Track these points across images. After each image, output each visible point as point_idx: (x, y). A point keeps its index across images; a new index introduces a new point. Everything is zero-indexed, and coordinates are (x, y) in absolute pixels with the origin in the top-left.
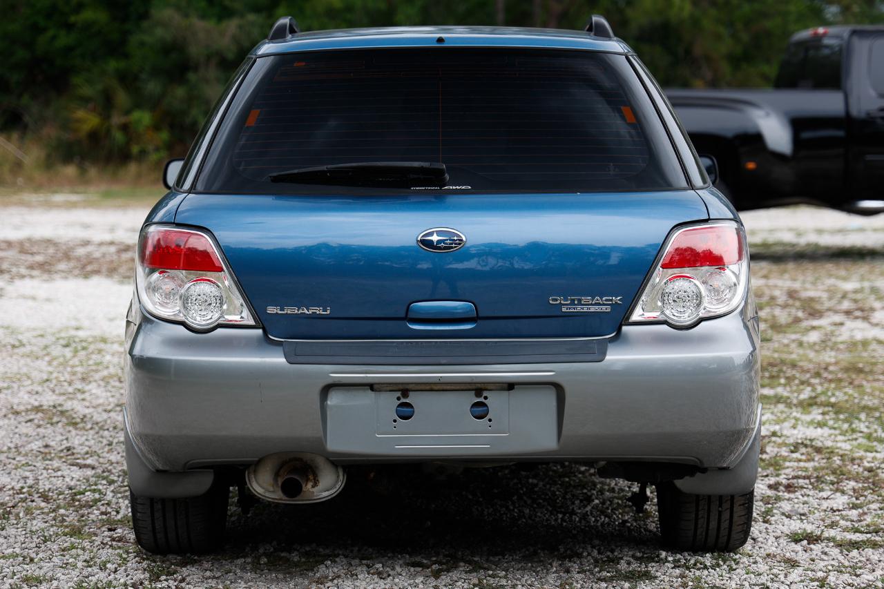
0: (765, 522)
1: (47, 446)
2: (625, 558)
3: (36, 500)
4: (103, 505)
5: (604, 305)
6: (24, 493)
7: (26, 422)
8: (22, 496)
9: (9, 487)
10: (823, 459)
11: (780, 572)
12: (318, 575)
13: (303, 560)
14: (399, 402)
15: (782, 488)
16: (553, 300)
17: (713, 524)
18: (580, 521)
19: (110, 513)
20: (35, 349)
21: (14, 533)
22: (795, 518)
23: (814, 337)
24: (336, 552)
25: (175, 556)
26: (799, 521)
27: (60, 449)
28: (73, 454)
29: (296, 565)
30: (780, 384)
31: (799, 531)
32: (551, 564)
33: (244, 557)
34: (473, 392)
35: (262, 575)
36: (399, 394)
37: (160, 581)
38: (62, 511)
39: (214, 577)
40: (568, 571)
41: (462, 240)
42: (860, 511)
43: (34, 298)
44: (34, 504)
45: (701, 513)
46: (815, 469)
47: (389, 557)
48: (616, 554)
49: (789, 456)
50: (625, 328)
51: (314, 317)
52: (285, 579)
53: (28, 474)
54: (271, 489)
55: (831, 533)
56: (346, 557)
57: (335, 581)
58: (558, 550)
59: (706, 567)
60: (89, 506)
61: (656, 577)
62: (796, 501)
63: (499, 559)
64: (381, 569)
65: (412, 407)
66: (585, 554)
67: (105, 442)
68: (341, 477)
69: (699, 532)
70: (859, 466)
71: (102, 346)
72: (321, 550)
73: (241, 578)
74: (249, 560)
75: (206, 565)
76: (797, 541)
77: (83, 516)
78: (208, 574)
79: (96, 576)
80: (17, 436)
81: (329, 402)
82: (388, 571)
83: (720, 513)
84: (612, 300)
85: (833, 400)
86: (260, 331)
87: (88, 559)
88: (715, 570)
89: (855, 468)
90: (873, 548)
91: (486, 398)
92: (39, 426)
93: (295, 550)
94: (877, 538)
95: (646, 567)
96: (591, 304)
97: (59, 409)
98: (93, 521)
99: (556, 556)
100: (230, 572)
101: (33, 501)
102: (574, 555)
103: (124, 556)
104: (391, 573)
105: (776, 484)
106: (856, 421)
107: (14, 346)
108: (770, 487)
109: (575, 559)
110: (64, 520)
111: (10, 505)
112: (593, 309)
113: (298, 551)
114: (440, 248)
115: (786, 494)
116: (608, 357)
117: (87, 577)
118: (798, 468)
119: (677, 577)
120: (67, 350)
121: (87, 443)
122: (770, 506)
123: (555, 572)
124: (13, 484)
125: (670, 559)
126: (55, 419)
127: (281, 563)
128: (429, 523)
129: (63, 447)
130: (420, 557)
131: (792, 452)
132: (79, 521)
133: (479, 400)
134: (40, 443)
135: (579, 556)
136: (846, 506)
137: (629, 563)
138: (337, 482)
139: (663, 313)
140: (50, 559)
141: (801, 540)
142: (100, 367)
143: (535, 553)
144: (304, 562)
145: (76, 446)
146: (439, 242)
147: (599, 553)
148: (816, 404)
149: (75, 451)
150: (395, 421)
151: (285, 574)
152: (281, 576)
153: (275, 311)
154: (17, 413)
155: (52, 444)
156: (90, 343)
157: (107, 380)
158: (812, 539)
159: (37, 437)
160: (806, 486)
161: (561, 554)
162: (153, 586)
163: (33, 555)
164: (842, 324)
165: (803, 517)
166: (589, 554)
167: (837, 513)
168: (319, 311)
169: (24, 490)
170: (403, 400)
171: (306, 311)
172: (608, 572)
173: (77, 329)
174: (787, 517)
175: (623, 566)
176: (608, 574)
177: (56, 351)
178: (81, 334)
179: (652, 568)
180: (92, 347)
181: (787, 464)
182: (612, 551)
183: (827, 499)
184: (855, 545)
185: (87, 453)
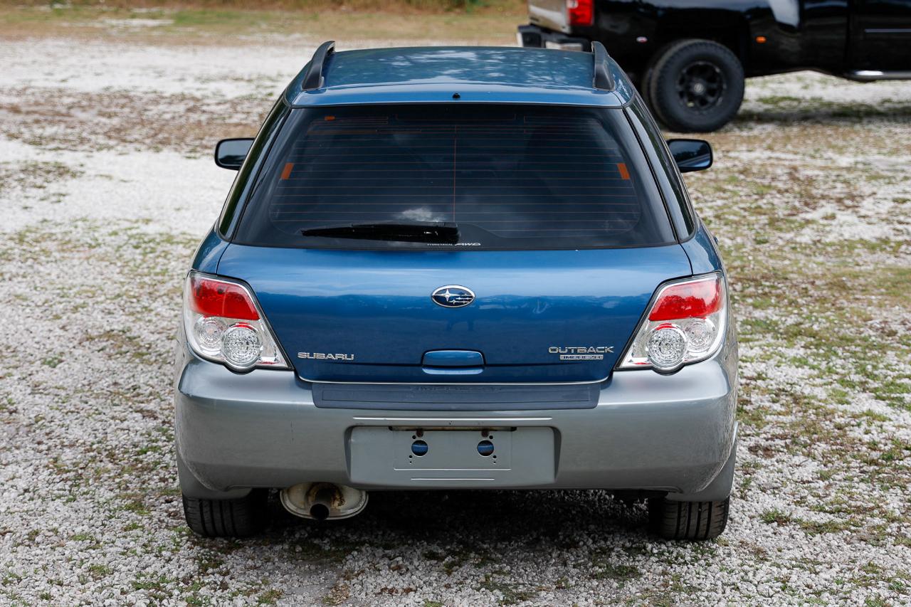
0: (742, 498)
1: (115, 384)
2: (616, 549)
3: (105, 459)
4: (162, 468)
5: (597, 353)
6: (93, 451)
7: (99, 351)
8: (92, 454)
9: (81, 441)
10: (800, 412)
11: (750, 569)
12: (345, 568)
13: (333, 548)
14: (415, 440)
15: (760, 452)
16: (552, 350)
17: (694, 522)
18: (580, 495)
19: (167, 480)
20: (109, 249)
21: (83, 506)
22: (769, 492)
23: (807, 236)
24: (363, 539)
25: (222, 539)
26: (772, 496)
27: (127, 387)
28: (138, 395)
29: (327, 555)
30: (771, 305)
31: (771, 510)
32: (550, 554)
33: (282, 542)
34: (480, 432)
35: (296, 565)
36: (414, 433)
37: (208, 575)
38: (126, 476)
39: (255, 568)
40: (565, 564)
41: (471, 297)
42: (827, 482)
43: (109, 177)
44: (102, 464)
45: (683, 513)
46: (793, 425)
47: (409, 545)
48: (609, 543)
49: (770, 407)
50: (615, 374)
51: (340, 362)
52: (316, 572)
53: (98, 425)
54: (303, 507)
55: (800, 513)
56: (371, 544)
57: (360, 578)
58: (558, 537)
59: (685, 563)
60: (149, 469)
61: (641, 575)
62: (771, 468)
63: (506, 546)
64: (401, 563)
65: (426, 444)
66: (581, 543)
67: (167, 381)
68: (364, 497)
69: (681, 528)
70: (831, 421)
71: (168, 247)
72: (349, 535)
73: (279, 568)
74: (286, 547)
75: (249, 552)
76: (768, 522)
77: (144, 483)
78: (250, 562)
79: (153, 566)
80: (90, 370)
81: (352, 440)
82: (406, 566)
83: (700, 514)
84: (604, 350)
85: (815, 327)
86: (292, 373)
87: (146, 542)
88: (693, 565)
89: (827, 425)
90: (834, 532)
91: (491, 437)
92: (110, 357)
93: (327, 536)
94: (839, 520)
95: (634, 560)
96: (586, 354)
97: (128, 334)
98: (153, 490)
99: (555, 544)
100: (269, 561)
101: (101, 461)
102: (572, 545)
103: (178, 540)
104: (410, 567)
105: (756, 447)
106: (834, 358)
107: (90, 246)
108: (751, 449)
109: (572, 550)
110: (127, 488)
111: (81, 465)
112: (588, 357)
113: (329, 537)
114: (452, 304)
115: (763, 460)
116: (600, 404)
117: (144, 568)
118: (777, 422)
119: (660, 575)
120: (138, 251)
121: (151, 382)
122: (748, 476)
123: (554, 565)
124: (85, 437)
125: (655, 551)
126: (124, 349)
127: (313, 552)
128: (447, 497)
129: (130, 386)
130: (435, 546)
131: (774, 402)
132: (141, 489)
133: (484, 439)
134: (110, 380)
135: (575, 545)
136: (815, 476)
137: (619, 556)
138: (360, 501)
139: (650, 359)
140: (113, 542)
141: (773, 522)
142: (166, 278)
143: (538, 540)
144: (334, 552)
145: (141, 385)
146: (451, 298)
147: (594, 542)
148: (800, 333)
149: (141, 391)
150: (411, 457)
151: (317, 564)
152: (313, 568)
153: (305, 357)
154: (91, 339)
155: (121, 381)
156: (158, 244)
157: (171, 295)
158: (781, 520)
159: (107, 374)
160: (782, 449)
161: (561, 542)
162: (202, 580)
163: (99, 537)
164: (833, 217)
165: (776, 492)
166: (585, 544)
167: (806, 485)
168: (344, 357)
169: (94, 447)
170: (418, 439)
171: (332, 357)
172: (600, 567)
173: (147, 221)
174: (762, 491)
175: (613, 560)
176: (600, 570)
177: (128, 253)
178: (151, 229)
179: (640, 562)
180: (160, 248)
181: (769, 418)
182: (605, 540)
183: (799, 466)
184: (819, 529)
185: (151, 394)
